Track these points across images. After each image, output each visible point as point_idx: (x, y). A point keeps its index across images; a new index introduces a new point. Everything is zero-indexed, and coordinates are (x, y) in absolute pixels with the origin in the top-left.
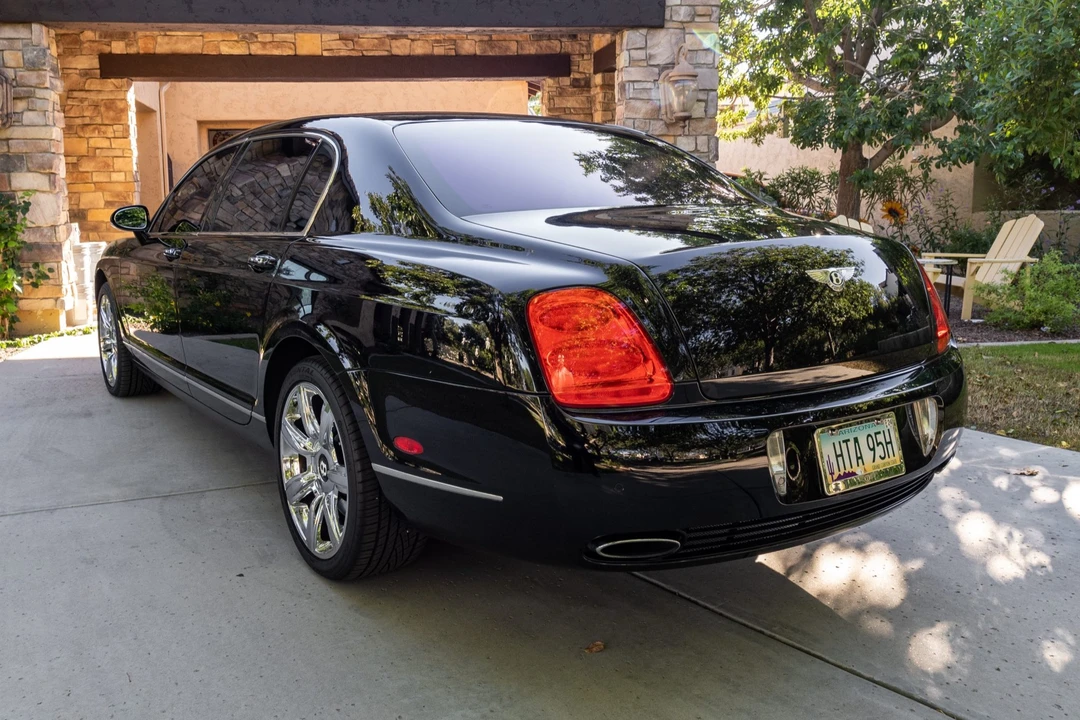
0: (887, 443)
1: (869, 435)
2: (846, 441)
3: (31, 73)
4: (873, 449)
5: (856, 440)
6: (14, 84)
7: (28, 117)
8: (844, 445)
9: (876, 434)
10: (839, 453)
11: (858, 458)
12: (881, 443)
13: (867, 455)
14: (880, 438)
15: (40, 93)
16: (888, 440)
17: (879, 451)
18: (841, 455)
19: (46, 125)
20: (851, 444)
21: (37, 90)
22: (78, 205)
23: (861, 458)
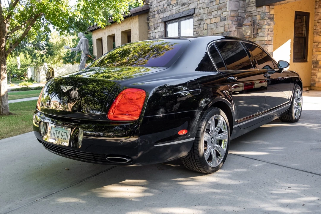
0: (66, 136)
1: (63, 132)
2: (57, 131)
3: (262, 21)
4: (62, 136)
5: (59, 132)
6: (258, 25)
7: (261, 34)
8: (56, 131)
9: (65, 132)
10: (54, 133)
11: (58, 136)
12: (65, 135)
13: (60, 136)
14: (65, 134)
15: (264, 27)
16: (67, 135)
17: (64, 137)
18: (55, 134)
19: (264, 36)
20: (58, 132)
21: (263, 26)
22: (316, 59)
23: (59, 136)
